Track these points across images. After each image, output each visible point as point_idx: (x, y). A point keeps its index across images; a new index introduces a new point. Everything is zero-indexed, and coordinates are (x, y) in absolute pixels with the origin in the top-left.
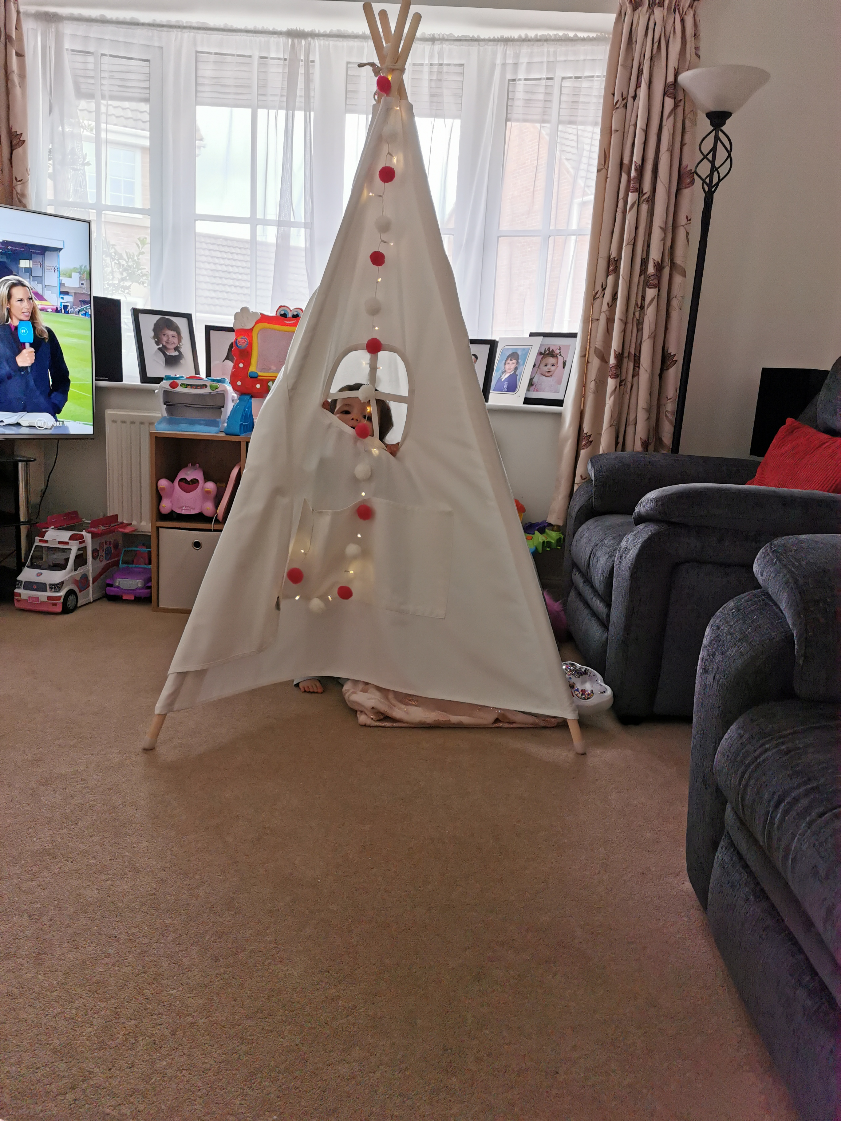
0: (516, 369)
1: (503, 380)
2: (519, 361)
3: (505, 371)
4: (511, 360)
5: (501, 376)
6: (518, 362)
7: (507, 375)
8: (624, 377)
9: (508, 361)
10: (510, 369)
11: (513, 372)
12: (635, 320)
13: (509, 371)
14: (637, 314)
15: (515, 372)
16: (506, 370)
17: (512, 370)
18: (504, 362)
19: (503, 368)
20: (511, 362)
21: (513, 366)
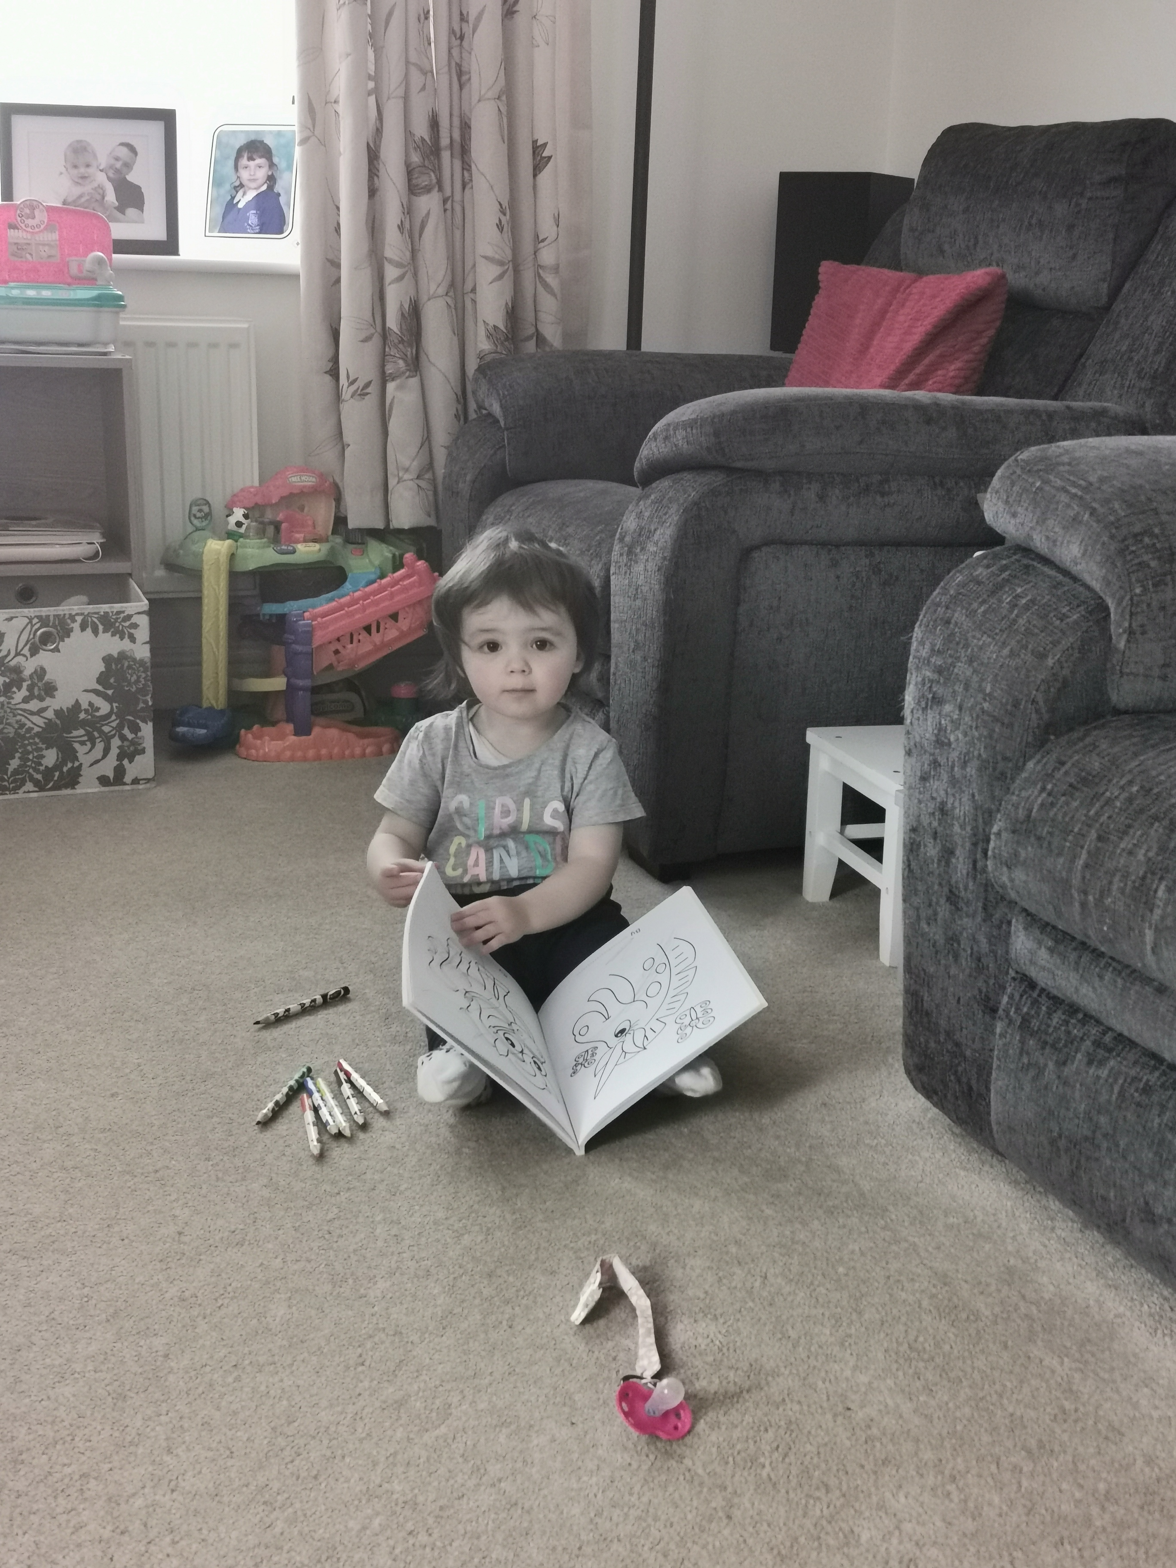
0: (271, 180)
1: (240, 205)
2: (276, 160)
3: (241, 186)
4: (251, 159)
5: (233, 198)
6: (272, 165)
7: (251, 195)
8: (448, 193)
9: (244, 161)
10: (255, 180)
11: (264, 188)
12: (453, 64)
13: (253, 185)
14: (455, 52)
15: (271, 188)
16: (245, 182)
17: (260, 182)
18: (231, 163)
19: (234, 178)
20: (252, 163)
21: (262, 174)
